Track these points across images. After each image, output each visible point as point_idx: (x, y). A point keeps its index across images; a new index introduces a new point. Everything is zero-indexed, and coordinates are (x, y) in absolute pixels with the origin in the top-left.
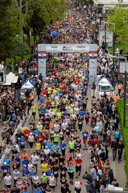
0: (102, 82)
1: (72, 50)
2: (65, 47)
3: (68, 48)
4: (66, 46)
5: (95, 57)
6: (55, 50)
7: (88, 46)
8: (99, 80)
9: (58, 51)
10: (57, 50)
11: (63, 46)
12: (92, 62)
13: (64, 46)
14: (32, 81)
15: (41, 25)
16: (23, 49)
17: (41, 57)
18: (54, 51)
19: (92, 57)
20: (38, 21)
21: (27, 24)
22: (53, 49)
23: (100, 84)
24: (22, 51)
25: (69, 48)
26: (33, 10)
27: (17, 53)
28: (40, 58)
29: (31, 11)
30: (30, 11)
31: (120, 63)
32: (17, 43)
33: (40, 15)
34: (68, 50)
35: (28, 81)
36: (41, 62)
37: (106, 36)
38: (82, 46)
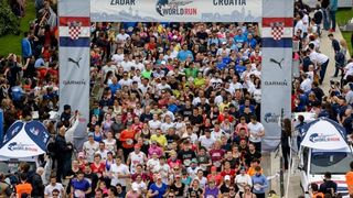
0: (316, 135)
1: (195, 11)
2: (164, 1)
3: (177, 4)
5: (284, 39)
6: (126, 15)
9: (139, 18)
10: (134, 14)
12: (272, 60)
14: (36, 133)
17: (68, 42)
18: (122, 16)
19: (272, 39)
22: (120, 10)
23: (306, 143)
25: (181, 4)
28: (66, 45)
34: (179, 12)
35: (19, 130)
36: (70, 60)
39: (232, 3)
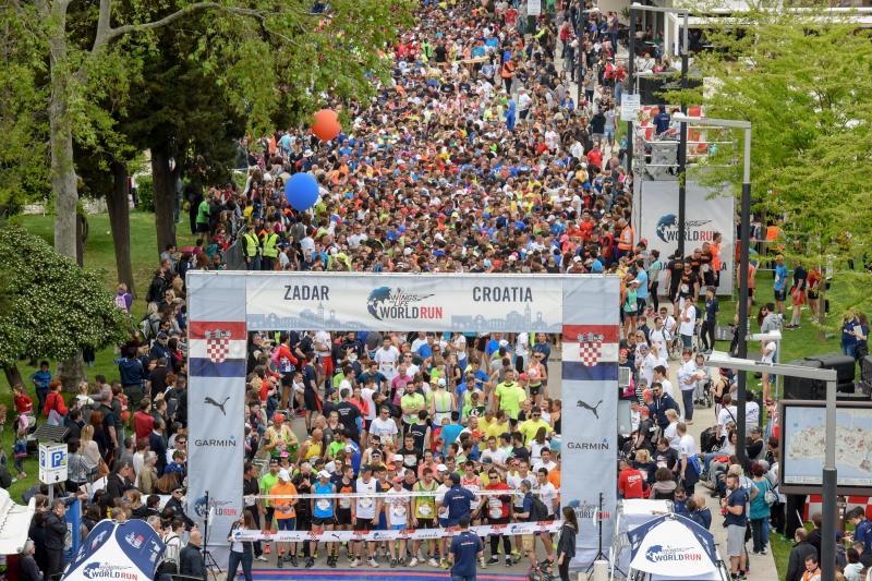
1: (439, 312)
2: (383, 294)
3: (406, 298)
4: (393, 286)
5: (602, 364)
6: (312, 317)
7: (551, 286)
8: (635, 538)
9: (337, 323)
10: (327, 315)
11: (371, 288)
12: (582, 404)
13: (378, 288)
14: (137, 544)
15: (214, 132)
16: (77, 306)
17: (205, 368)
18: (305, 320)
19: (580, 365)
20: (192, 105)
21: (107, 122)
22: (301, 310)
23: (640, 563)
24: (67, 323)
25: (415, 298)
26: (154, 18)
27: (28, 334)
28: (202, 373)
29: (138, 27)
30: (133, 33)
31: (788, 409)
32: (28, 262)
33: (204, 56)
34: (410, 314)
35: (106, 538)
36: (209, 400)
37: (688, 218)
38: (510, 285)
39: (506, 297)
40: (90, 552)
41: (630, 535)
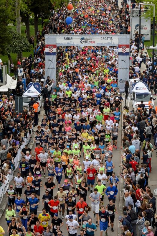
0: (138, 87)
1: (94, 42)
2: (83, 39)
3: (88, 39)
4: (85, 37)
5: (126, 52)
7: (116, 37)
8: (133, 86)
9: (74, 45)
10: (72, 43)
11: (81, 38)
12: (122, 60)
14: (37, 87)
18: (68, 44)
19: (122, 52)
22: (67, 42)
23: (134, 90)
27: (12, 49)
28: (48, 55)
34: (88, 43)
35: (31, 86)
36: (49, 60)
37: (141, 25)
38: (108, 37)
39: (107, 39)
40: (28, 88)
41: (132, 85)
